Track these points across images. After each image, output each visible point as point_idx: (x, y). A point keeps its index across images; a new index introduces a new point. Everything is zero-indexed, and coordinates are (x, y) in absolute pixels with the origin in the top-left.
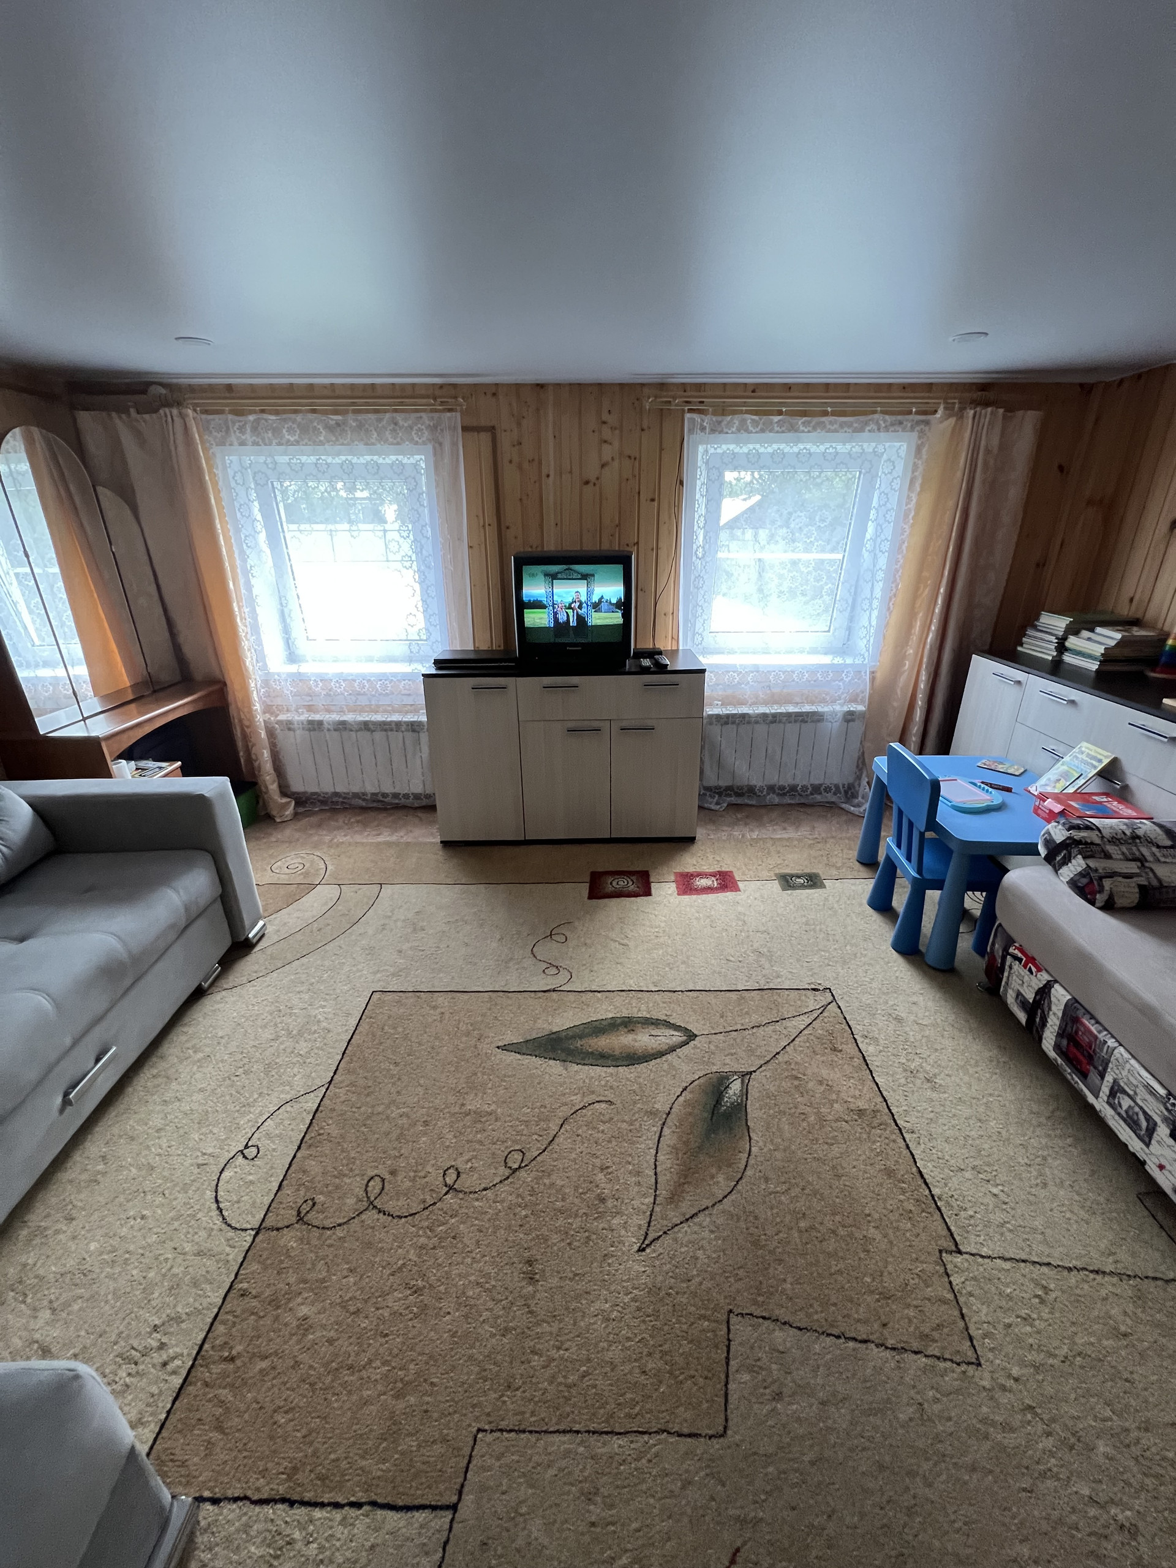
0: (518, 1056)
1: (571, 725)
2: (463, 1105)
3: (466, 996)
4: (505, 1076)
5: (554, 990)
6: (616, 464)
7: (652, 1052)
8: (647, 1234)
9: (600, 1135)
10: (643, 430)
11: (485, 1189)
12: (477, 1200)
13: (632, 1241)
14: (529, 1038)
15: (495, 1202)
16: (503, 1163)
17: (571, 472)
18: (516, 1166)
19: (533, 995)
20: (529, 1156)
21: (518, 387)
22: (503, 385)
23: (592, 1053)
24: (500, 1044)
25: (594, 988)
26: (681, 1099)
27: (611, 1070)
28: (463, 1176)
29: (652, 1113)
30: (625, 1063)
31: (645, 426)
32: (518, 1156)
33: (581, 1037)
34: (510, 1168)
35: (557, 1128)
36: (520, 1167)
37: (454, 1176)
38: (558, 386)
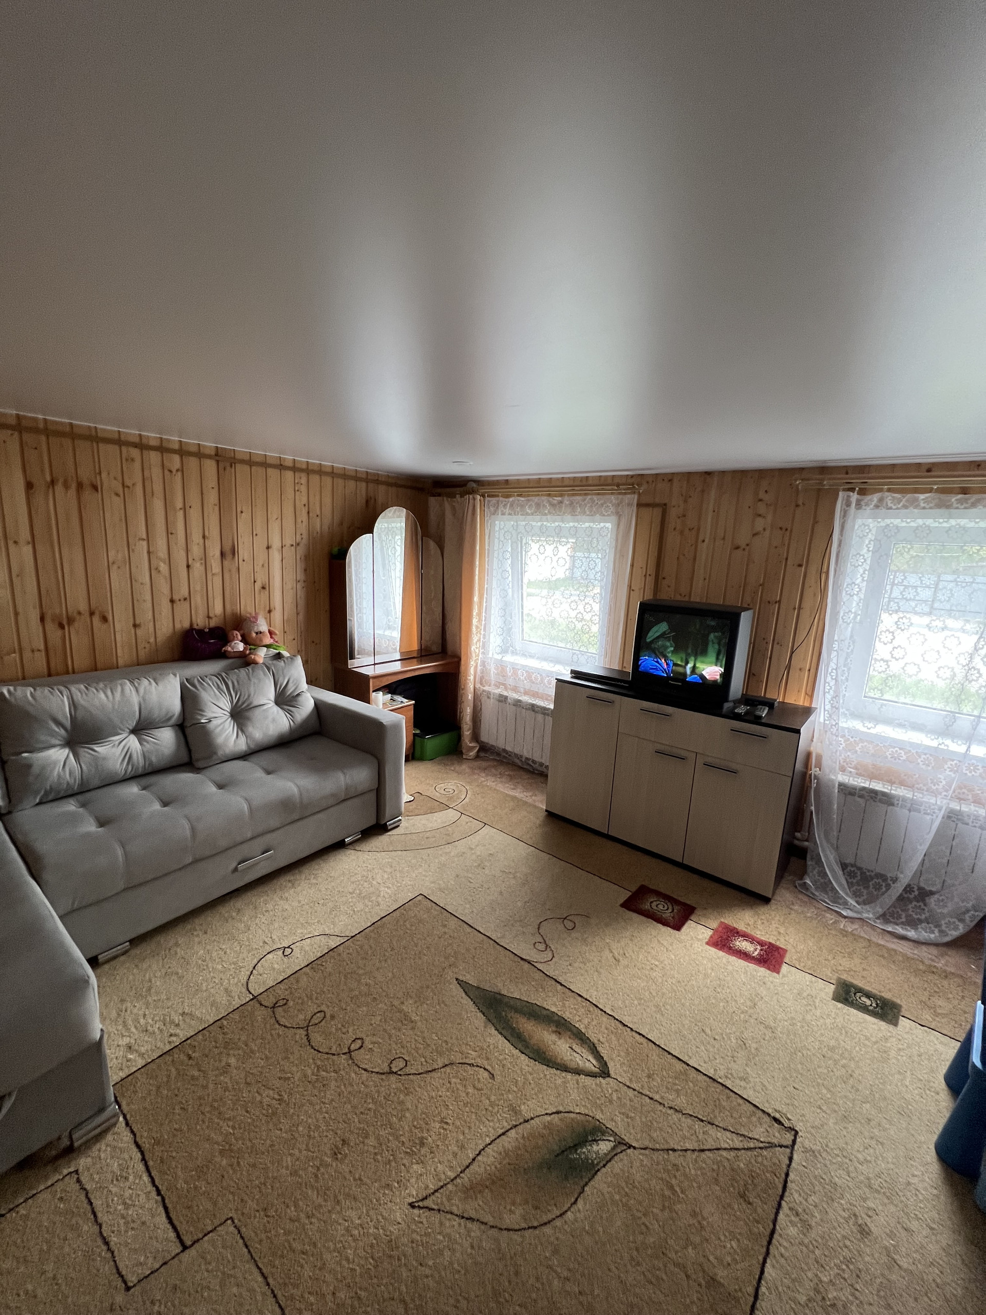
0: (464, 995)
1: (659, 747)
3: (469, 930)
4: (443, 1002)
5: (529, 963)
6: (767, 533)
7: (559, 1061)
8: (426, 1198)
9: (464, 1095)
10: (797, 506)
11: (365, 1070)
12: (356, 1073)
13: (414, 1191)
14: (481, 986)
15: (363, 1083)
16: (389, 1062)
17: (724, 539)
18: (394, 1070)
19: (512, 956)
20: (408, 1070)
23: (513, 1029)
24: (461, 978)
25: (560, 979)
26: (548, 1118)
28: (362, 1050)
29: (515, 1111)
30: (531, 1055)
31: (800, 502)
32: (402, 1064)
33: (516, 1010)
34: (391, 1068)
35: (441, 1065)
36: (396, 1073)
37: (358, 1046)
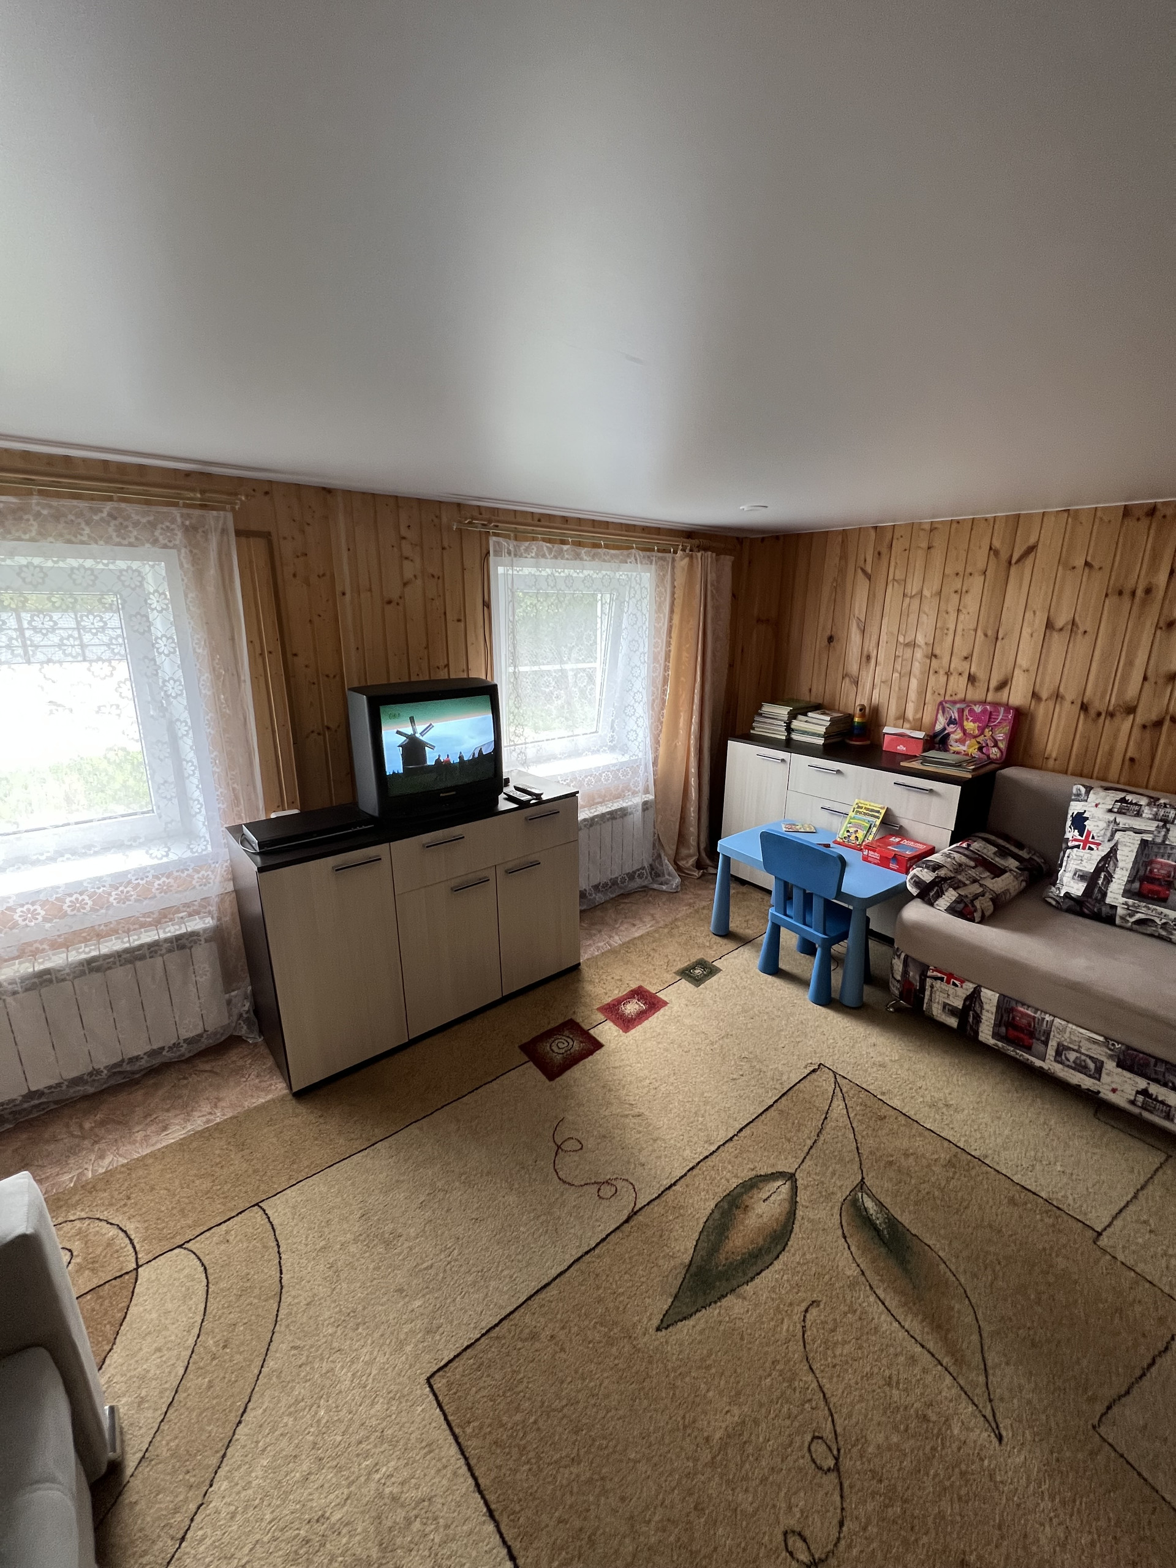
0: (691, 1322)
2: (707, 1439)
3: (552, 1291)
4: (703, 1360)
5: (636, 1213)
6: (419, 582)
7: (782, 1218)
8: (984, 1416)
9: (847, 1347)
10: (443, 548)
11: (841, 1524)
12: (850, 1547)
13: (982, 1436)
14: (674, 1291)
15: (865, 1529)
16: (820, 1474)
17: (370, 590)
18: (831, 1463)
19: (619, 1234)
20: (828, 1433)
21: (298, 487)
22: (278, 483)
23: (743, 1262)
24: (656, 1322)
25: (666, 1183)
26: (853, 1249)
27: (778, 1265)
28: (807, 1533)
29: (853, 1285)
30: (779, 1248)
31: (446, 545)
32: (819, 1448)
33: (714, 1250)
34: (829, 1470)
35: (810, 1377)
36: (837, 1459)
37: (800, 1544)
38: (348, 493)
